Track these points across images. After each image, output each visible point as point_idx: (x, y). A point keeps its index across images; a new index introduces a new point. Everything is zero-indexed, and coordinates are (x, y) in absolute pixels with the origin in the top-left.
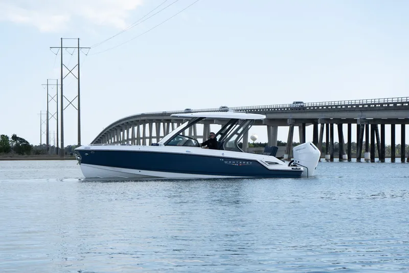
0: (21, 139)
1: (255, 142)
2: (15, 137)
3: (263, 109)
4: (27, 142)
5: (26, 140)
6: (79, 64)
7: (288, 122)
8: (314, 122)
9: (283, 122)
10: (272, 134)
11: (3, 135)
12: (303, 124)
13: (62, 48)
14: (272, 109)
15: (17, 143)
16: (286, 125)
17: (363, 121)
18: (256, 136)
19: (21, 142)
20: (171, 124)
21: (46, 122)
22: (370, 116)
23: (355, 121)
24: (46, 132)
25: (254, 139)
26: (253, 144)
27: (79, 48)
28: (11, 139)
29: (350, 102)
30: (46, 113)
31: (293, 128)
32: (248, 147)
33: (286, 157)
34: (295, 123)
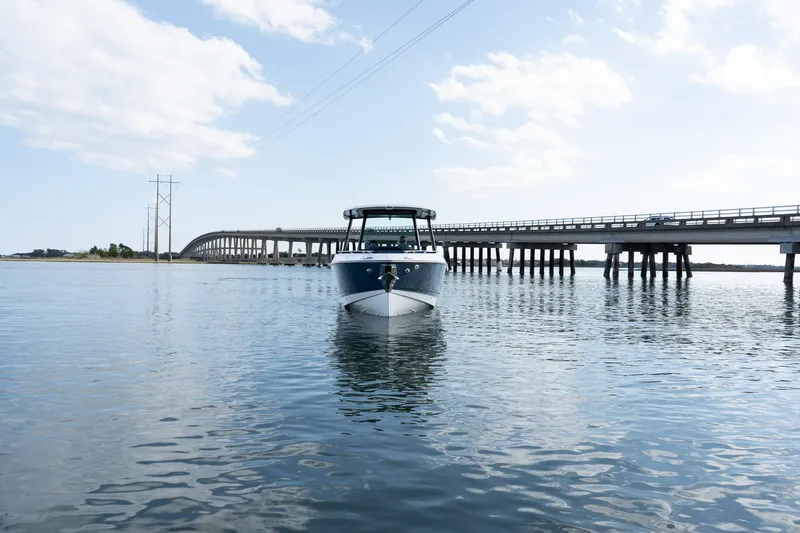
1: (298, 253)
2: (121, 246)
4: (131, 249)
6: (171, 194)
7: (319, 240)
8: (336, 240)
9: (316, 240)
10: (309, 248)
12: (329, 242)
13: (158, 182)
15: (122, 250)
16: (317, 242)
20: (239, 239)
25: (296, 250)
26: (296, 254)
27: (171, 182)
28: (119, 247)
31: (322, 244)
32: (293, 256)
33: (317, 264)
34: (324, 241)
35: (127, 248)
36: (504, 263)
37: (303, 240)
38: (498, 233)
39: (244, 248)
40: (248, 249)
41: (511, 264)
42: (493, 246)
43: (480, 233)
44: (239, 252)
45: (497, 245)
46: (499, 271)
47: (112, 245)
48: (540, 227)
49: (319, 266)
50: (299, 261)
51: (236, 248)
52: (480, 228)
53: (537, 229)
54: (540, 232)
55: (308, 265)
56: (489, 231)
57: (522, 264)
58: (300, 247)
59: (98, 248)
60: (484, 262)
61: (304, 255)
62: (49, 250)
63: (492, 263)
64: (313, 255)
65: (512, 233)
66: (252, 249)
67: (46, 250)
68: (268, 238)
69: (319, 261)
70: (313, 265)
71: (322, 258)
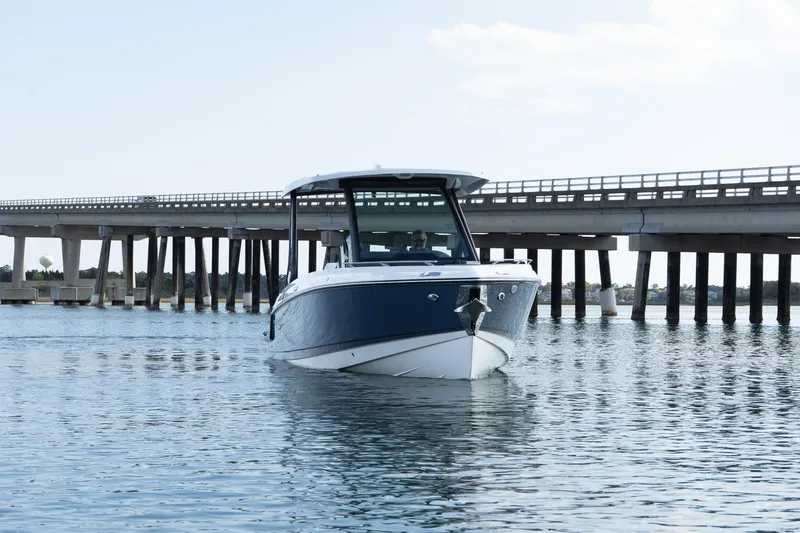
3: (52, 206)
7: (100, 232)
8: (149, 232)
9: (91, 232)
10: (71, 255)
12: (128, 237)
14: (69, 206)
16: (96, 237)
17: (239, 232)
22: (253, 224)
23: (224, 233)
29: (215, 196)
31: (110, 243)
32: (25, 279)
33: (95, 299)
34: (114, 233)
36: (623, 297)
37: (53, 233)
38: (605, 206)
41: (640, 298)
42: (590, 244)
43: (554, 207)
45: (603, 243)
46: (607, 314)
48: (722, 188)
49: (100, 305)
50: (44, 291)
52: (555, 194)
53: (713, 194)
54: (722, 204)
55: (69, 303)
56: (578, 202)
57: (673, 298)
58: (44, 253)
60: (566, 293)
61: (57, 276)
63: (588, 295)
64: (84, 275)
65: (645, 207)
69: (100, 291)
70: (83, 303)
71: (109, 283)
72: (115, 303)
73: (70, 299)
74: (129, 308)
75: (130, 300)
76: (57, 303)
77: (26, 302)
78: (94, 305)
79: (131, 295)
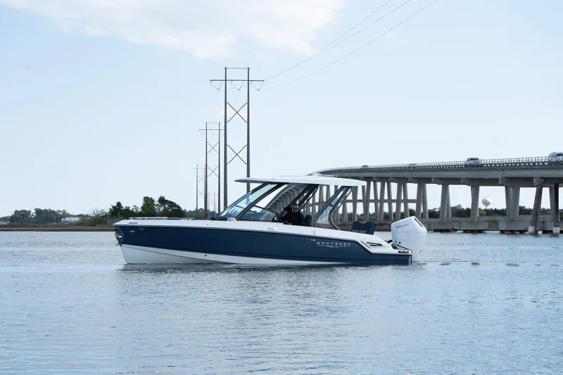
0: (171, 202)
1: (489, 207)
2: (162, 200)
3: (499, 164)
4: (178, 206)
5: (177, 203)
6: (248, 103)
7: (534, 182)
9: (528, 182)
10: (512, 198)
11: (147, 198)
12: (555, 185)
13: (226, 80)
14: (512, 164)
15: (165, 207)
16: (531, 185)
18: (489, 200)
19: (170, 206)
20: (372, 183)
21: (204, 180)
24: (203, 194)
25: (486, 203)
26: (486, 210)
27: (248, 81)
28: (158, 203)
30: (204, 167)
31: (542, 189)
32: (478, 215)
33: (531, 229)
34: (545, 183)
35: (172, 204)
37: (500, 183)
39: (382, 201)
40: (390, 201)
44: (372, 209)
47: (146, 199)
49: (535, 234)
50: (493, 224)
51: (366, 201)
55: (512, 232)
59: (124, 205)
61: (501, 213)
62: (38, 211)
66: (398, 201)
67: (33, 211)
68: (429, 180)
69: (534, 223)
70: (522, 232)
71: (541, 218)
72: (545, 232)
73: (512, 229)
74: (556, 235)
75: (556, 230)
76: (503, 232)
77: (480, 232)
78: (531, 234)
79: (557, 226)
